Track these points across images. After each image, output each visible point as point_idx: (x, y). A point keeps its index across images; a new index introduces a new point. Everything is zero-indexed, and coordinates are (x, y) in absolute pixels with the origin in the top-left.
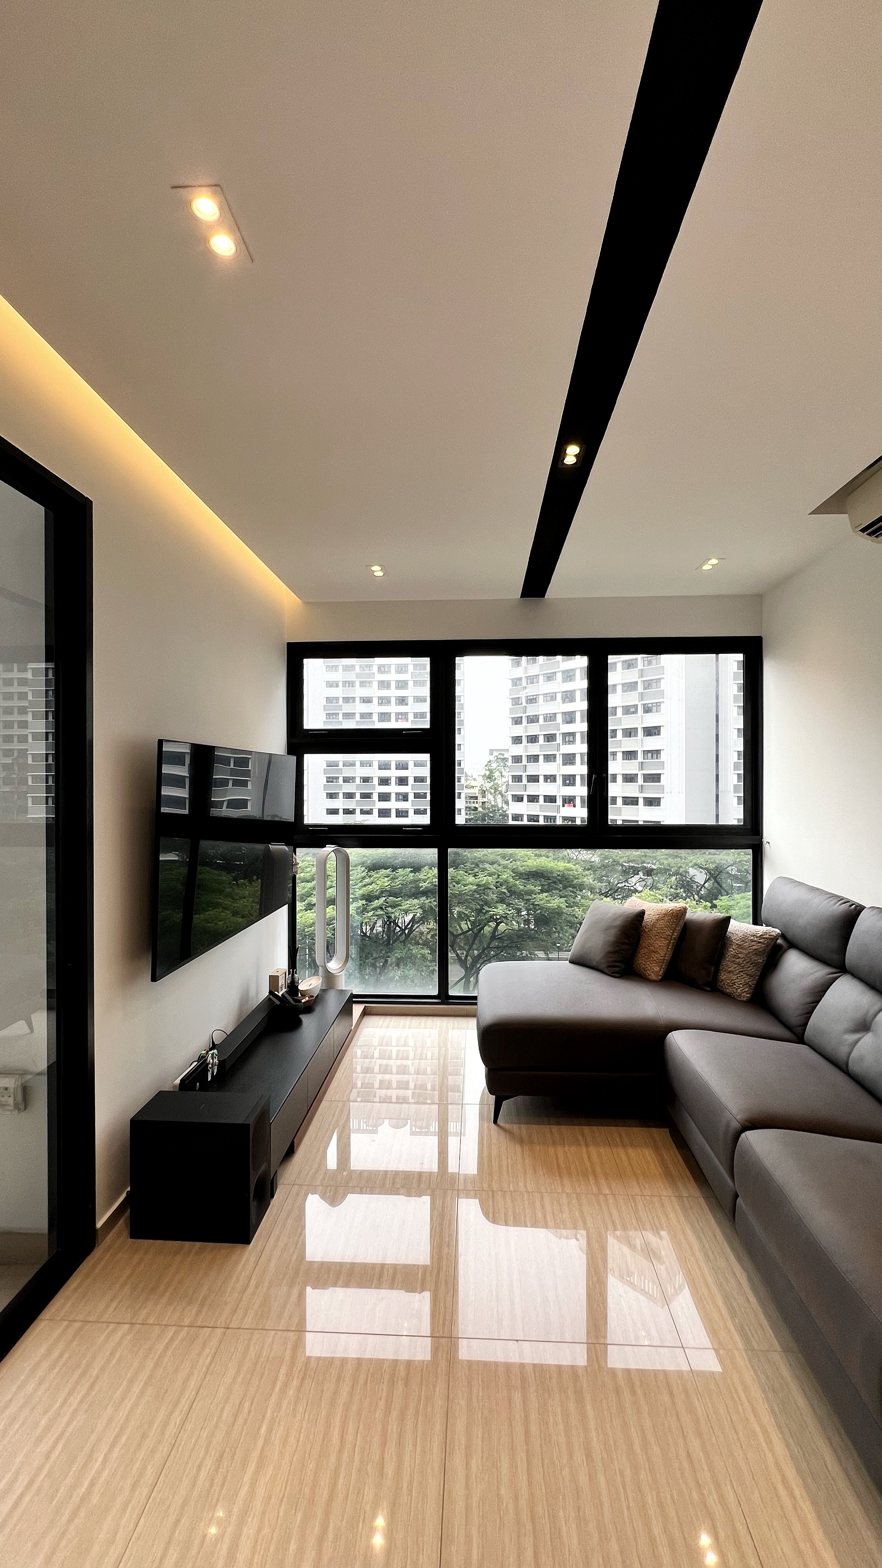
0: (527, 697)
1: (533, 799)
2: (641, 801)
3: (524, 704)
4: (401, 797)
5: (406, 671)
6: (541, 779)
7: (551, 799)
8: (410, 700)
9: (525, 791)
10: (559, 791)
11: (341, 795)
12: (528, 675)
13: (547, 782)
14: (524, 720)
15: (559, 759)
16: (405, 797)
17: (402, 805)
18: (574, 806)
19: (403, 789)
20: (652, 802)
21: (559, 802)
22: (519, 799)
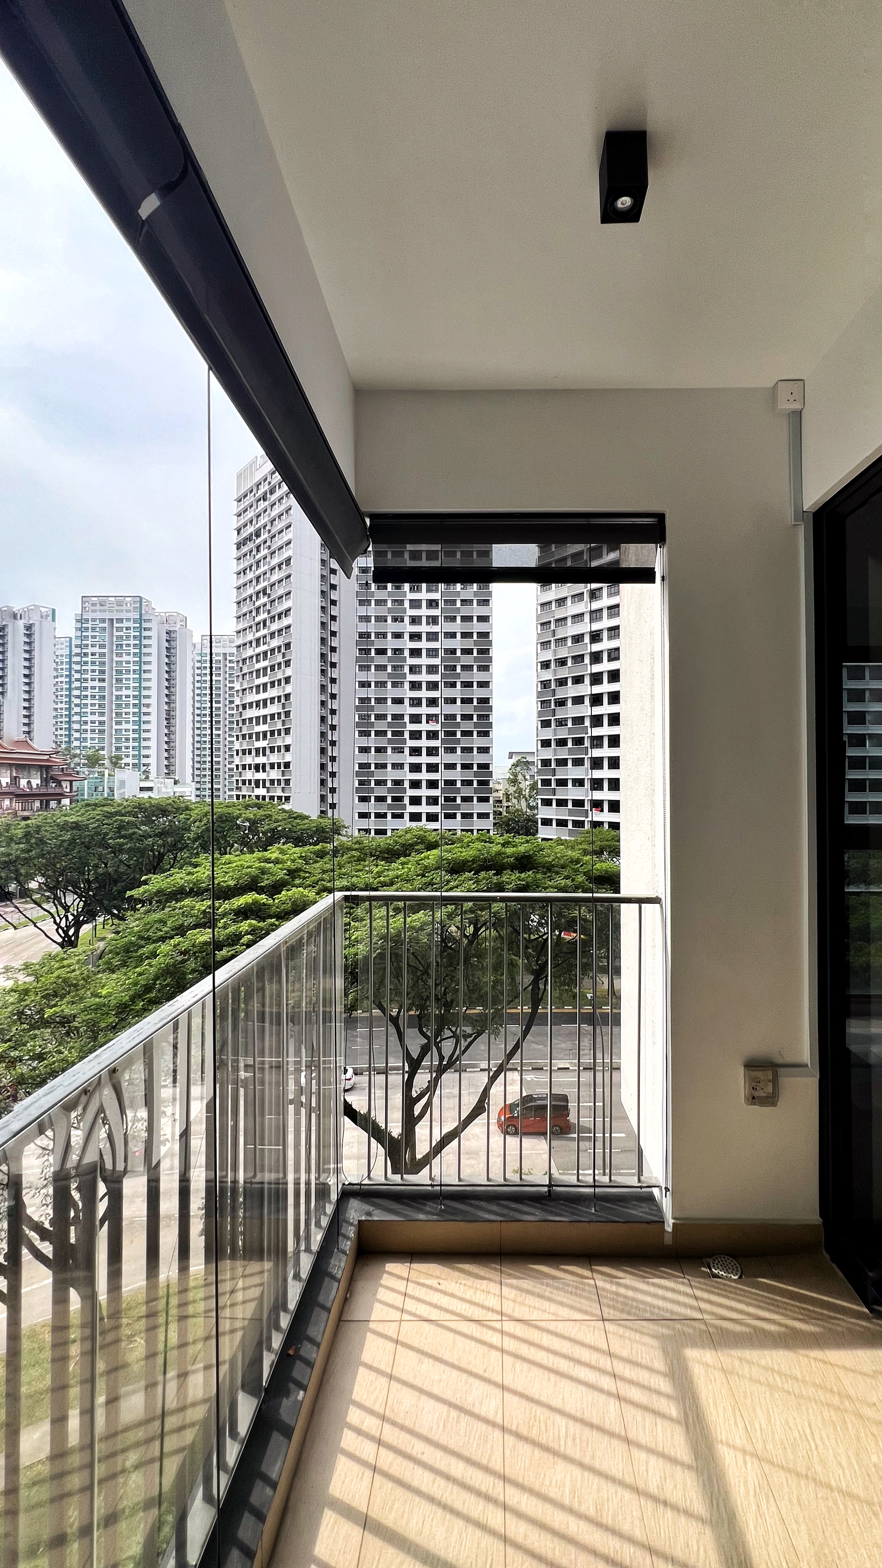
0: (556, 699)
1: (562, 803)
4: (431, 801)
5: (437, 672)
6: (570, 783)
7: (579, 803)
8: (441, 702)
9: (554, 795)
10: (587, 794)
11: (373, 799)
13: (575, 786)
14: (553, 724)
15: (587, 764)
16: (434, 801)
17: (433, 809)
18: (602, 811)
21: (587, 806)
22: (548, 803)
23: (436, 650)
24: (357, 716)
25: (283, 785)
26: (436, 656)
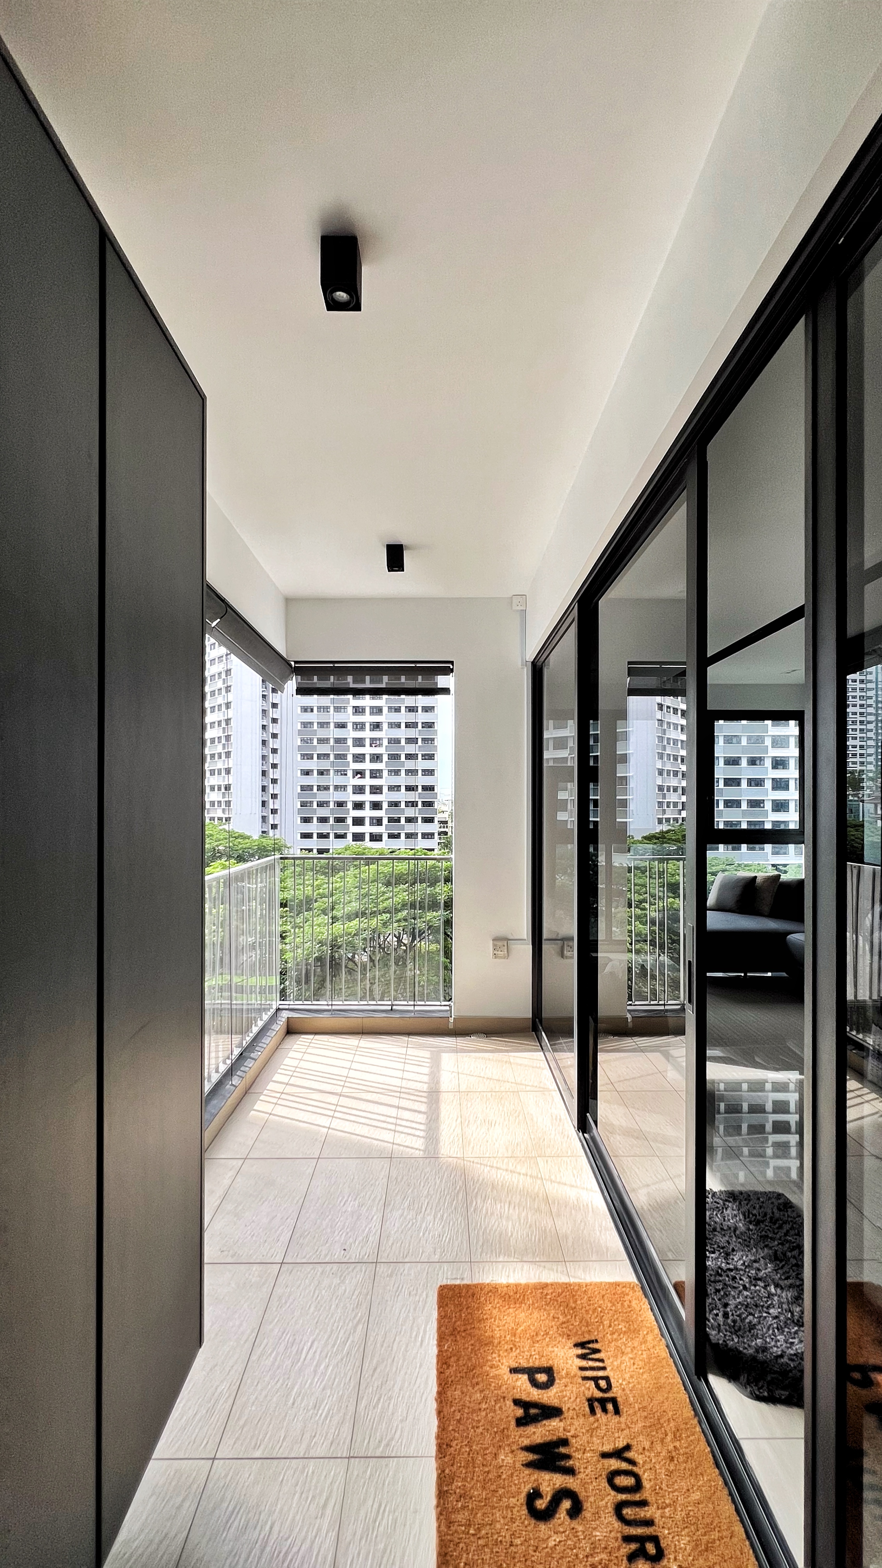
11: (315, 820)
24: (299, 740)
25: (223, 806)
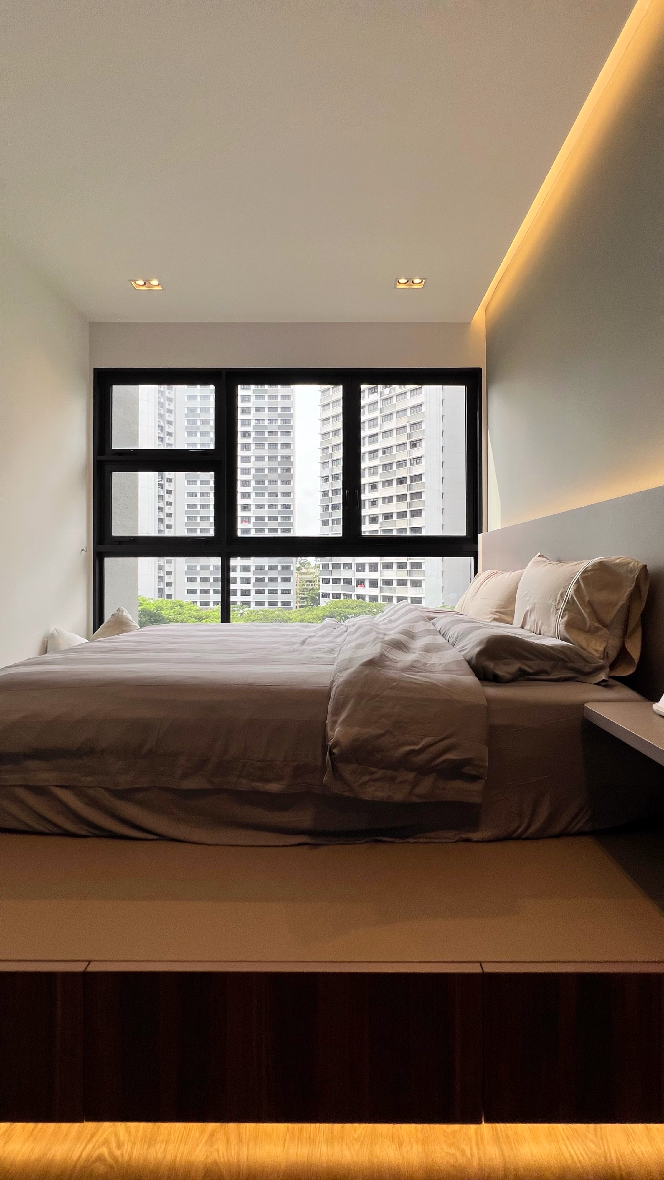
0: (333, 505)
1: (336, 581)
2: (409, 583)
3: (330, 510)
4: (244, 581)
5: (249, 485)
6: (342, 566)
7: (348, 581)
8: (253, 508)
9: (331, 575)
10: (354, 575)
12: (333, 488)
13: (346, 569)
14: (330, 522)
16: (247, 581)
17: (246, 587)
18: (364, 587)
19: (246, 574)
20: (416, 583)
21: (354, 583)
22: (326, 581)
23: (249, 469)
26: (249, 473)
